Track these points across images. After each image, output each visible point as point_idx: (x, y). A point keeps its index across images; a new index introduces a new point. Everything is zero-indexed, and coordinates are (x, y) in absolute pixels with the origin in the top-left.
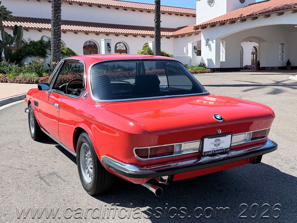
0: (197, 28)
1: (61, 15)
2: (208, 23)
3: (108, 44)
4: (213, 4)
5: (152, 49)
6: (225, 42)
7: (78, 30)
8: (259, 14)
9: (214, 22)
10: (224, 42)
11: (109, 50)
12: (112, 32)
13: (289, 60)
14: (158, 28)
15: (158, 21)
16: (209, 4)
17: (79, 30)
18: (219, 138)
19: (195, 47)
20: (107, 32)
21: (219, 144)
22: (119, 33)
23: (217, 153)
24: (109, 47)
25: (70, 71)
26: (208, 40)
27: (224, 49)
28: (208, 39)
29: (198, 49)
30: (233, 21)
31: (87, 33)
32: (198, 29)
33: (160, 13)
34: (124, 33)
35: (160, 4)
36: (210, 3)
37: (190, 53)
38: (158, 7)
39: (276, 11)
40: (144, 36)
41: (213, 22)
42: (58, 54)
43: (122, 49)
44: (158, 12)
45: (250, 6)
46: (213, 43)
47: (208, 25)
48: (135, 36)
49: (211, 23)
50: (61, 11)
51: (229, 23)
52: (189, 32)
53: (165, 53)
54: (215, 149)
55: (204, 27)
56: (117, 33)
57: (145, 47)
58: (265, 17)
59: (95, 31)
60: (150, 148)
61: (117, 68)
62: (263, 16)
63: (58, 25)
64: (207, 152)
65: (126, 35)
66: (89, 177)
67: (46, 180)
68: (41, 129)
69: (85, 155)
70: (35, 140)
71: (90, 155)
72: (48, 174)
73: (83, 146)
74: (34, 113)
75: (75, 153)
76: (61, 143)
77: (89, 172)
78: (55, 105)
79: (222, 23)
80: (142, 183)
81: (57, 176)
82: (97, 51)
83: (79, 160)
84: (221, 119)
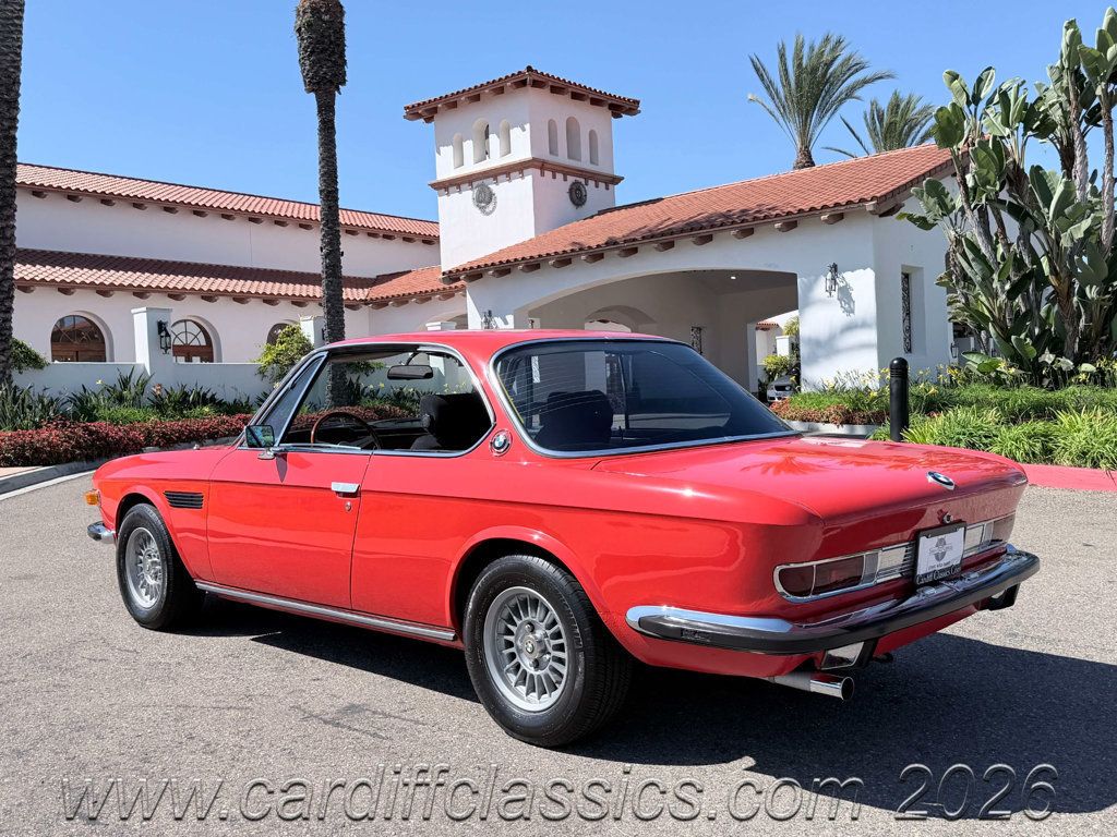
0: (452, 277)
1: (14, 227)
2: (489, 263)
3: (161, 327)
4: (491, 206)
5: (312, 341)
6: (540, 323)
7: (32, 279)
8: (644, 238)
9: (508, 261)
10: (538, 321)
11: (163, 346)
12: (158, 287)
14: (333, 276)
15: (333, 255)
16: (478, 206)
17: (37, 279)
18: (943, 536)
20: (140, 286)
21: (944, 554)
22: (184, 288)
23: (943, 579)
24: (163, 334)
25: (50, 418)
26: (488, 316)
28: (490, 312)
30: (564, 260)
31: (66, 289)
32: (458, 279)
34: (201, 290)
35: (336, 199)
36: (483, 205)
38: (330, 207)
39: (692, 230)
40: (270, 300)
41: (504, 260)
42: (4, 359)
43: (195, 343)
44: (332, 227)
45: (602, 216)
46: (506, 323)
47: (489, 270)
48: (241, 298)
49: (497, 262)
50: (15, 211)
51: (553, 265)
52: (423, 290)
54: (937, 569)
55: (475, 274)
56: (175, 288)
57: (288, 336)
58: (661, 248)
59: (97, 282)
60: (817, 565)
61: (195, 404)
62: (656, 245)
63: (5, 259)
64: (925, 575)
65: (209, 297)
66: (527, 694)
67: (357, 727)
68: (199, 585)
69: (502, 629)
70: (156, 630)
71: (530, 623)
72: (339, 712)
73: (504, 599)
74: (168, 533)
75: (443, 628)
76: (352, 611)
77: (525, 679)
78: (337, 487)
79: (533, 265)
80: (780, 672)
81: (374, 713)
82: (104, 351)
83: (478, 645)
84: (950, 484)
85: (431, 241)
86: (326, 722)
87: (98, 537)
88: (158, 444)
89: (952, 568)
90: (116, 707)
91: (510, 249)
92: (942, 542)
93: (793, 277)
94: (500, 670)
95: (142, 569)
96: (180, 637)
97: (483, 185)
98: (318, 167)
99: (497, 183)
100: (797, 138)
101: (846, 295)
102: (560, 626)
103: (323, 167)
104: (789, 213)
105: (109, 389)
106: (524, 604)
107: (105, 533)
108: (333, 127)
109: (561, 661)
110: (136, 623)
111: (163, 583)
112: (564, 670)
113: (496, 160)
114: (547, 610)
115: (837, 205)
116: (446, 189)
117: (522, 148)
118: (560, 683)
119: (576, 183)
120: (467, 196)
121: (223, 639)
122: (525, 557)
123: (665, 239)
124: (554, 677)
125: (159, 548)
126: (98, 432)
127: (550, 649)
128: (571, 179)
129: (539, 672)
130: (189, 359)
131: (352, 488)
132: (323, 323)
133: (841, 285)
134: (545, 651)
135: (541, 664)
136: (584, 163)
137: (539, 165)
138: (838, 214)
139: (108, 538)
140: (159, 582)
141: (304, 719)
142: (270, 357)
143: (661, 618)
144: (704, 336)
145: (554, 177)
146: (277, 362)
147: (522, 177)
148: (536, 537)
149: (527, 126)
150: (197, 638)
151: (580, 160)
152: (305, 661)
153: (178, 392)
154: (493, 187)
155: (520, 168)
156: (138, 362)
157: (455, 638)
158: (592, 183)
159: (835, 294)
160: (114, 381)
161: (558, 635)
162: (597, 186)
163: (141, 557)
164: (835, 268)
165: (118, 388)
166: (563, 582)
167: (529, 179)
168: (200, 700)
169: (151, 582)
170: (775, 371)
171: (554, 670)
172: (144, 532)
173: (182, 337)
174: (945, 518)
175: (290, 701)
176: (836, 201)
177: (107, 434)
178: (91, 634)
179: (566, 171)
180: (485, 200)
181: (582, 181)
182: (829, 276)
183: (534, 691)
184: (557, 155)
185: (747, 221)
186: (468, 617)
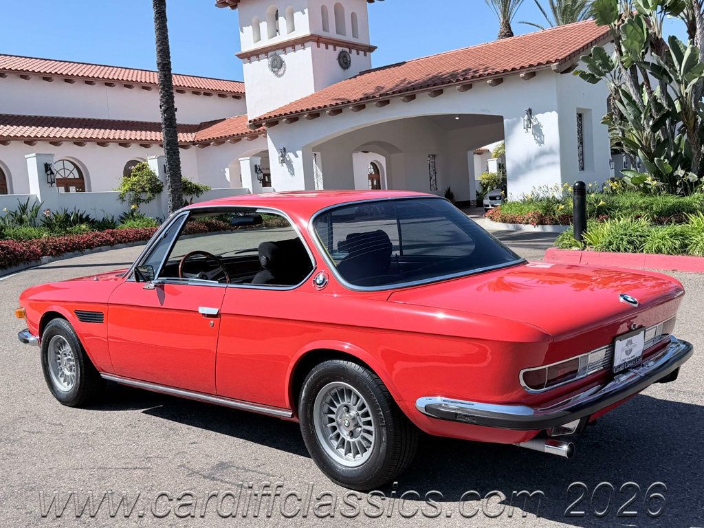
0: (256, 124)
2: (283, 113)
3: (47, 167)
4: (281, 72)
5: (157, 174)
6: (320, 156)
8: (394, 93)
9: (296, 112)
10: (318, 154)
11: (50, 181)
12: (42, 137)
13: (449, 189)
14: (171, 125)
15: (169, 109)
16: (272, 70)
19: (256, 166)
20: (29, 136)
21: (631, 350)
22: (60, 137)
23: (629, 368)
24: (49, 172)
26: (284, 152)
27: (319, 170)
28: (284, 149)
29: (265, 172)
30: (337, 110)
32: (261, 126)
33: (172, 91)
34: (73, 137)
35: (170, 70)
36: (276, 69)
37: (247, 182)
38: (165, 76)
39: (428, 86)
40: (124, 144)
41: (293, 111)
43: (71, 176)
44: (168, 89)
45: (363, 76)
46: (297, 156)
47: (283, 119)
48: (103, 143)
49: (288, 112)
51: (329, 114)
52: (235, 133)
53: (190, 183)
54: (627, 361)
55: (272, 121)
56: (54, 137)
57: (139, 170)
58: (406, 99)
60: (549, 368)
61: (75, 223)
62: (402, 98)
64: (619, 366)
65: (80, 142)
66: (346, 454)
67: (227, 480)
68: (104, 376)
69: (326, 410)
70: (74, 407)
71: (346, 406)
72: (213, 468)
73: (327, 390)
74: (78, 340)
75: (285, 409)
76: (217, 396)
77: (344, 444)
78: (203, 310)
79: (314, 114)
80: (523, 440)
81: (238, 468)
82: (5, 185)
83: (309, 421)
84: (635, 303)
85: (239, 96)
86: (205, 477)
87: (26, 341)
88: (51, 254)
89: (637, 359)
90: (54, 470)
91: (297, 103)
92: (630, 342)
93: (501, 119)
94: (325, 438)
95: (60, 364)
96: (91, 411)
97: (275, 54)
98: (155, 46)
99: (285, 53)
100: (501, 16)
101: (538, 131)
102: (368, 408)
103: (159, 46)
104: (497, 73)
105: (13, 214)
106: (342, 392)
107: (31, 339)
108: (165, 16)
109: (369, 432)
110: (58, 402)
111: (77, 372)
112: (372, 439)
113: (283, 37)
114: (358, 398)
115: (531, 66)
116: (249, 58)
117: (303, 26)
118: (370, 447)
119: (342, 52)
120: (265, 63)
121: (122, 412)
122: (342, 361)
123: (409, 93)
124: (364, 443)
125: (73, 350)
126: (8, 248)
127: (361, 424)
128: (339, 49)
129: (354, 440)
130: (67, 190)
131: (214, 311)
132: (165, 161)
133: (535, 123)
134: (357, 425)
135: (355, 434)
136: (349, 37)
137: (315, 39)
138: (532, 73)
139: (34, 341)
140: (74, 374)
141: (189, 475)
142: (127, 186)
143: (440, 405)
144: (437, 160)
145: (327, 48)
146: (132, 190)
147: (304, 49)
148: (346, 347)
149: (306, 11)
150: (103, 412)
151: (345, 35)
152: (183, 428)
153: (62, 214)
154: (283, 56)
155: (302, 42)
156: (32, 192)
157: (292, 416)
158: (354, 51)
159: (530, 130)
160: (15, 207)
161: (366, 415)
162: (358, 54)
163: (59, 356)
164: (530, 112)
165: (19, 213)
166: (370, 379)
167: (309, 49)
168: (114, 463)
169: (67, 373)
170: (488, 184)
171: (364, 438)
172: (60, 338)
173: (62, 172)
174: (632, 326)
175: (178, 461)
176: (530, 63)
177: (15, 249)
178: (27, 412)
179: (336, 43)
180: (277, 66)
181: (347, 50)
182: (526, 117)
183: (350, 452)
184: (328, 32)
185: (467, 79)
186: (302, 403)
